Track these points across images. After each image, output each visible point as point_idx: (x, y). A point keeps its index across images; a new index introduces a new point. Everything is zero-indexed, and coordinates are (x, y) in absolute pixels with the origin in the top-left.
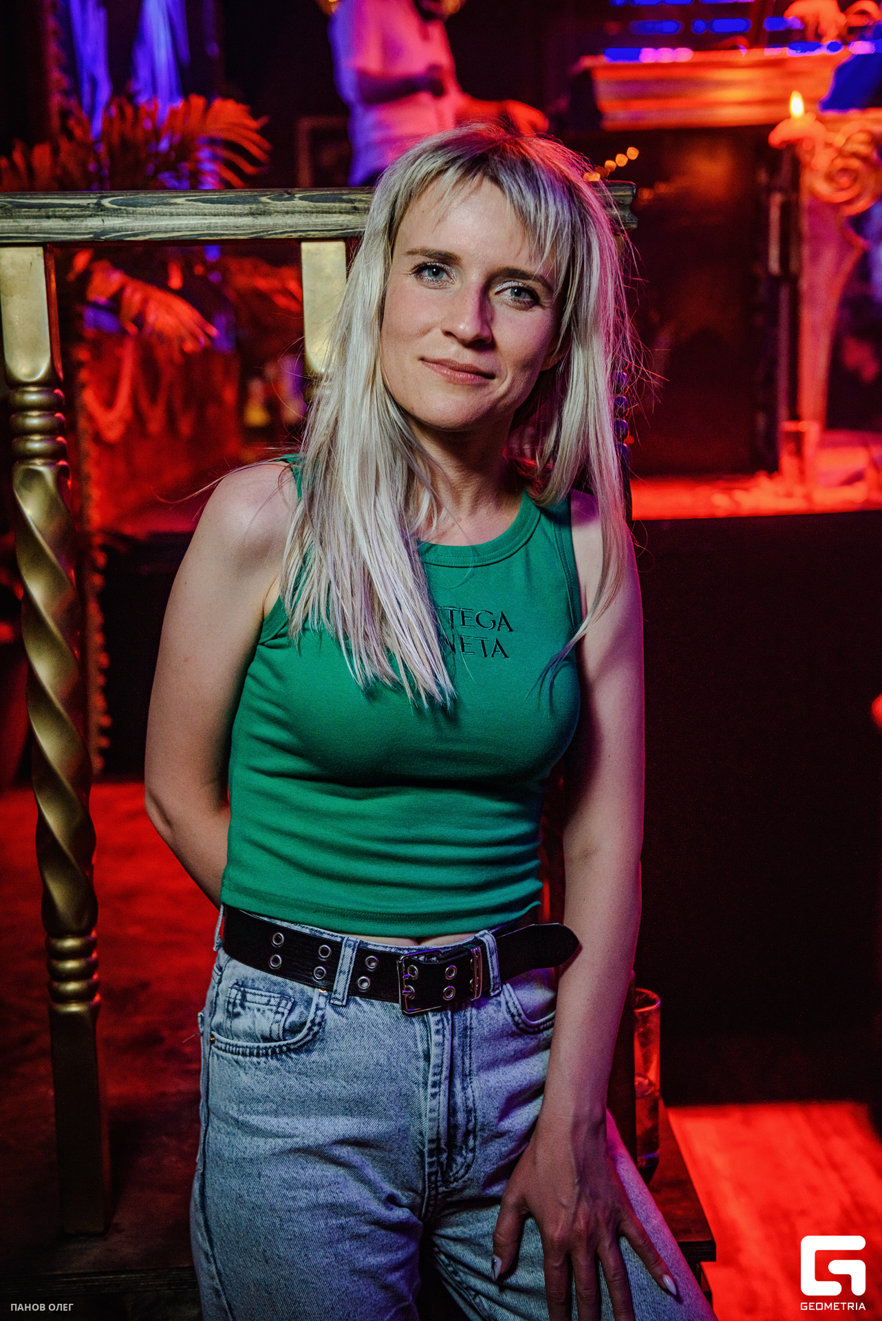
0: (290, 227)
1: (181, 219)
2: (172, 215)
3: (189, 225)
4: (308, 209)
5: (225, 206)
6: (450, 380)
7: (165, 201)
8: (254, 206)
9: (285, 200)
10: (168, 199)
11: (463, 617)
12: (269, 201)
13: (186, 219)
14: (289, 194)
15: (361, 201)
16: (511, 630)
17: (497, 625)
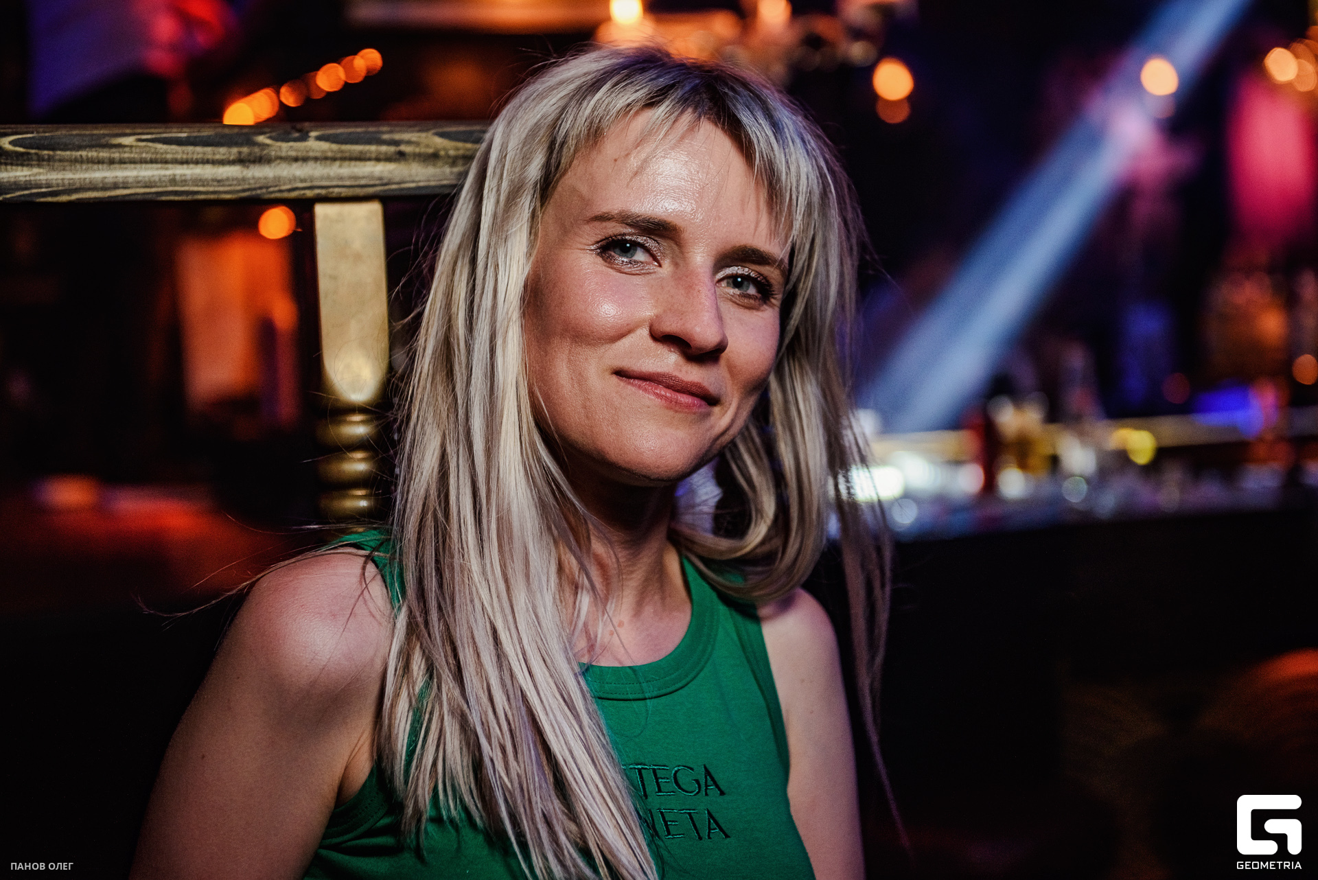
0: (302, 181)
1: (126, 168)
2: (112, 162)
3: (140, 179)
4: (329, 154)
5: (199, 149)
6: (672, 405)
7: (103, 141)
8: (245, 150)
9: (295, 140)
10: (107, 138)
11: (657, 779)
12: (268, 141)
13: (135, 168)
14: (299, 131)
15: (409, 143)
16: (722, 793)
17: (703, 788)
